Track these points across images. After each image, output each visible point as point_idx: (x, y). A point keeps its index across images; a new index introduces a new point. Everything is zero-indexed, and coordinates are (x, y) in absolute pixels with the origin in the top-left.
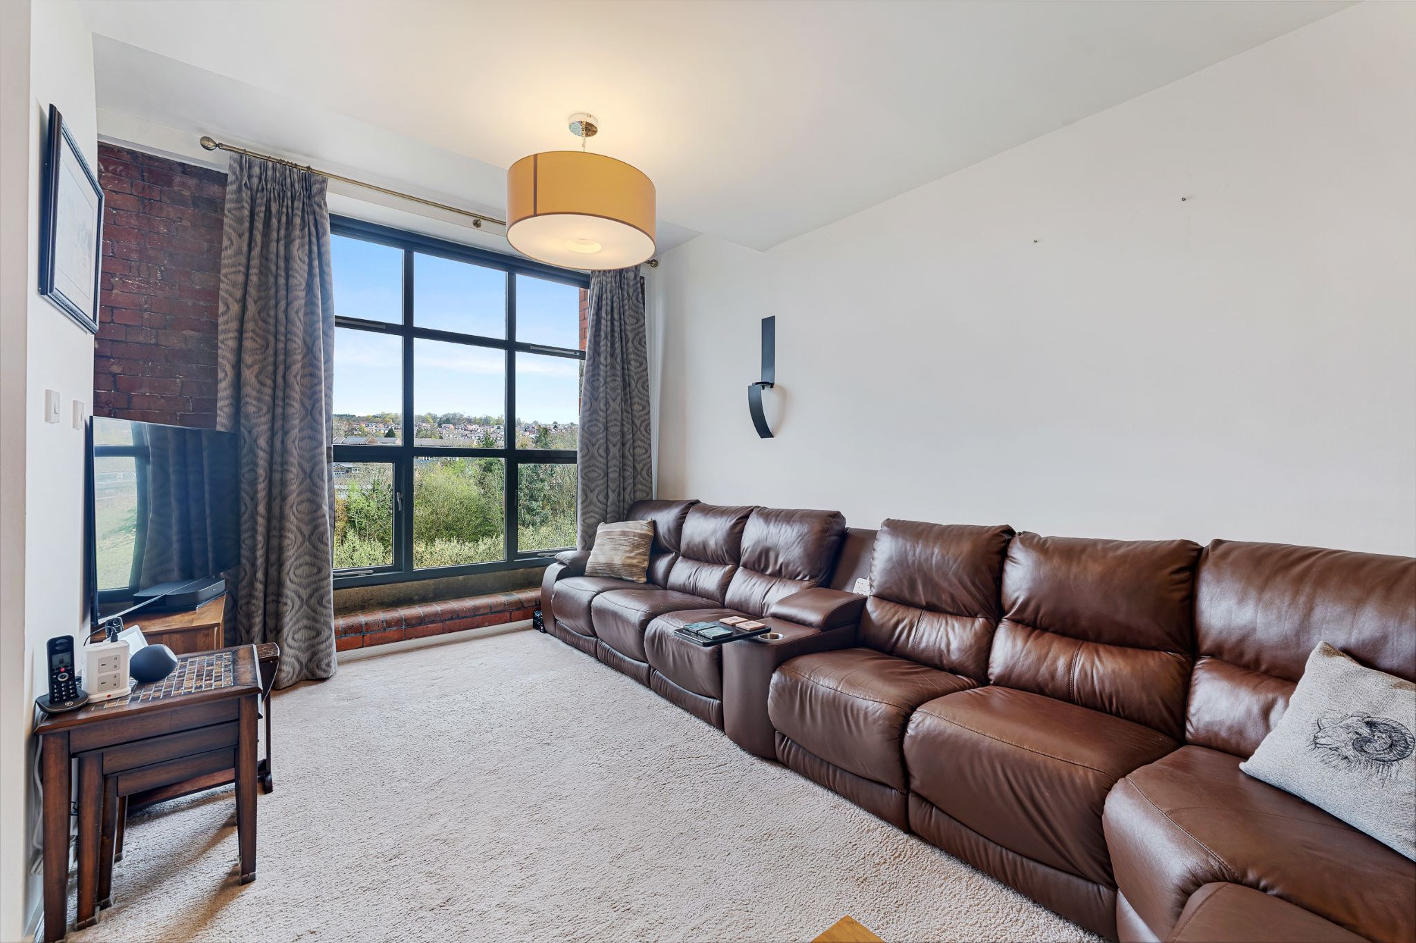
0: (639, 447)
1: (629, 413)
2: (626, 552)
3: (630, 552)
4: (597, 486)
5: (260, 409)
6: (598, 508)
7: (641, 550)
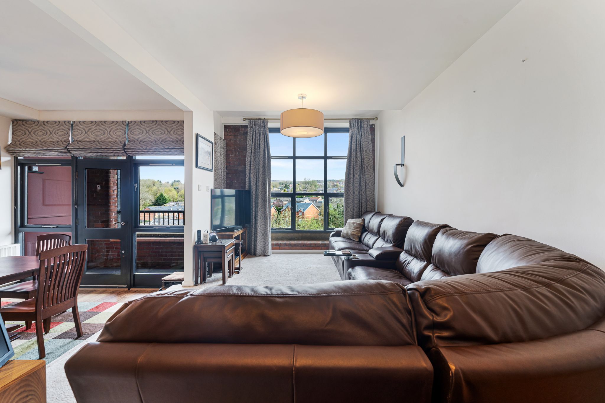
0: (368, 191)
1: (364, 178)
2: (353, 229)
3: (354, 230)
4: (350, 206)
5: (254, 184)
6: (350, 213)
7: (358, 229)
